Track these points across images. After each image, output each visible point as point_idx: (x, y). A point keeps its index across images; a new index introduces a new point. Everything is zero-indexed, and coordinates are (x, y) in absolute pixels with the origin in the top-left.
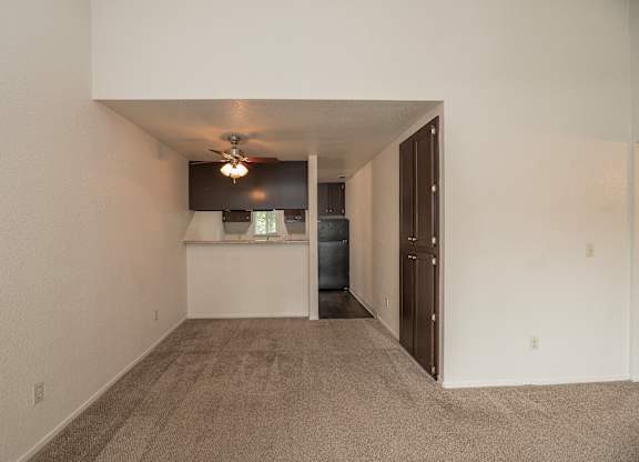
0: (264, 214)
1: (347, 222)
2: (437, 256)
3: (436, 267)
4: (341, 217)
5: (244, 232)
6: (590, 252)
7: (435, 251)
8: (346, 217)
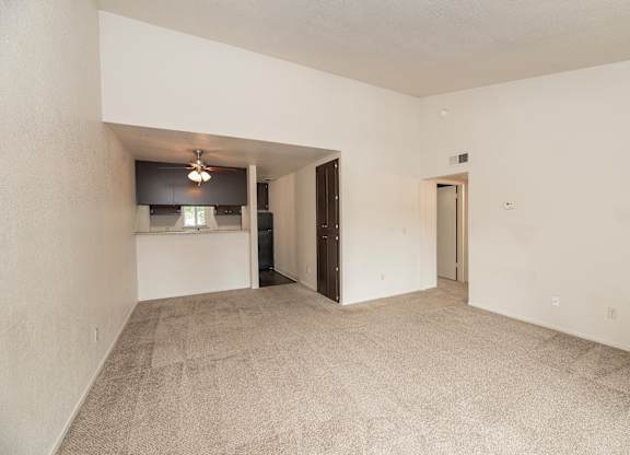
0: (193, 208)
1: (271, 215)
2: (338, 235)
3: (338, 242)
4: (264, 211)
5: (172, 224)
6: (404, 231)
7: (337, 233)
8: (270, 211)
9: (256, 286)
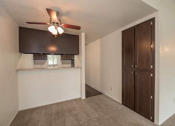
3: (153, 79)
5: (43, 64)
9: (84, 97)
